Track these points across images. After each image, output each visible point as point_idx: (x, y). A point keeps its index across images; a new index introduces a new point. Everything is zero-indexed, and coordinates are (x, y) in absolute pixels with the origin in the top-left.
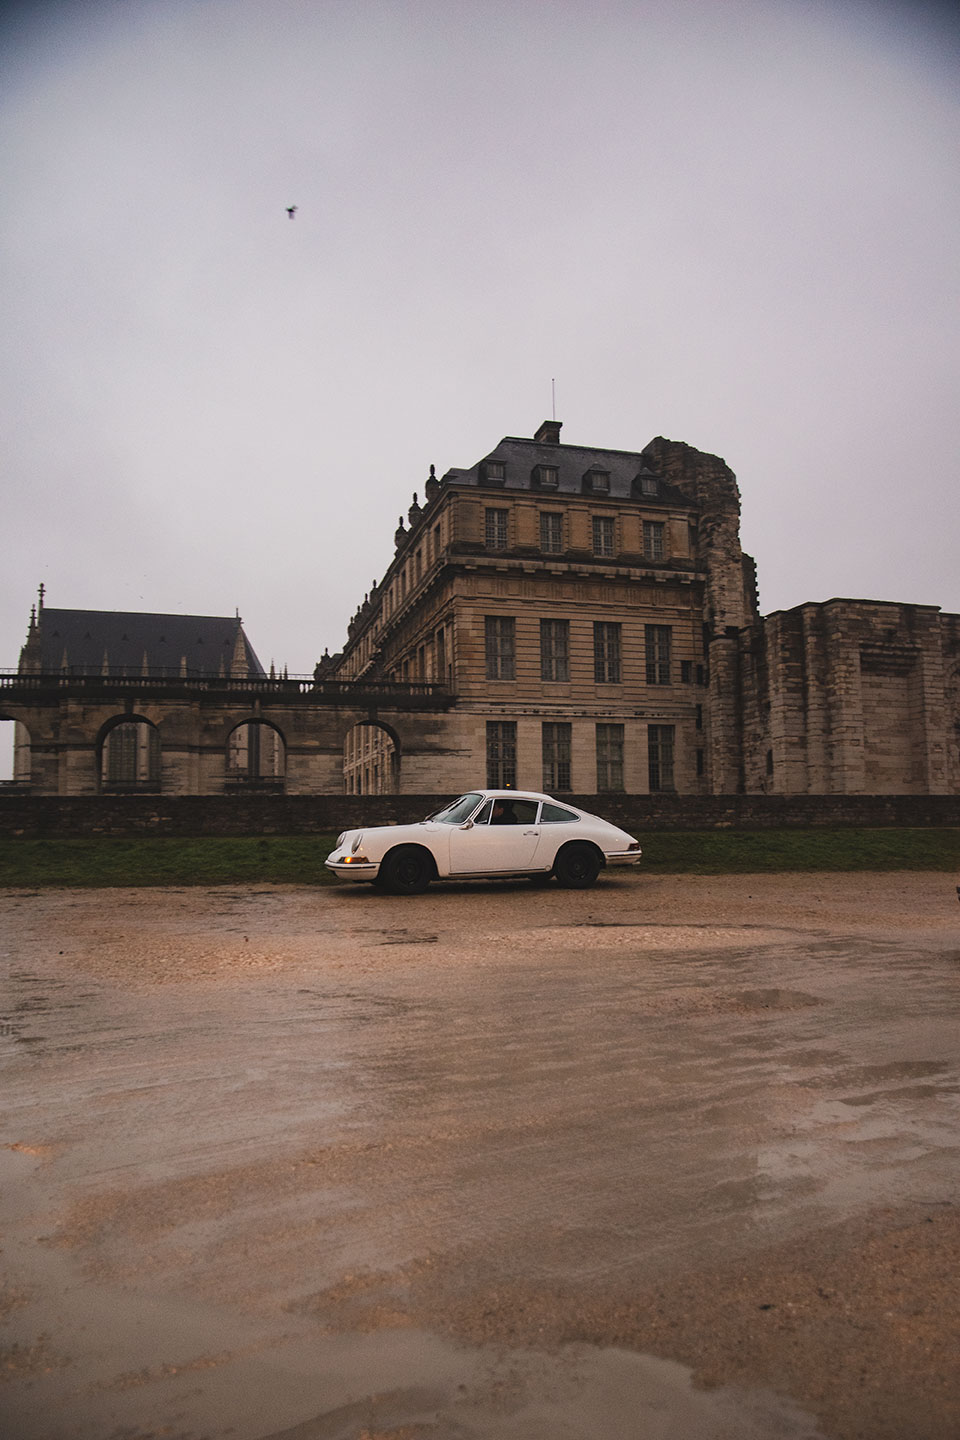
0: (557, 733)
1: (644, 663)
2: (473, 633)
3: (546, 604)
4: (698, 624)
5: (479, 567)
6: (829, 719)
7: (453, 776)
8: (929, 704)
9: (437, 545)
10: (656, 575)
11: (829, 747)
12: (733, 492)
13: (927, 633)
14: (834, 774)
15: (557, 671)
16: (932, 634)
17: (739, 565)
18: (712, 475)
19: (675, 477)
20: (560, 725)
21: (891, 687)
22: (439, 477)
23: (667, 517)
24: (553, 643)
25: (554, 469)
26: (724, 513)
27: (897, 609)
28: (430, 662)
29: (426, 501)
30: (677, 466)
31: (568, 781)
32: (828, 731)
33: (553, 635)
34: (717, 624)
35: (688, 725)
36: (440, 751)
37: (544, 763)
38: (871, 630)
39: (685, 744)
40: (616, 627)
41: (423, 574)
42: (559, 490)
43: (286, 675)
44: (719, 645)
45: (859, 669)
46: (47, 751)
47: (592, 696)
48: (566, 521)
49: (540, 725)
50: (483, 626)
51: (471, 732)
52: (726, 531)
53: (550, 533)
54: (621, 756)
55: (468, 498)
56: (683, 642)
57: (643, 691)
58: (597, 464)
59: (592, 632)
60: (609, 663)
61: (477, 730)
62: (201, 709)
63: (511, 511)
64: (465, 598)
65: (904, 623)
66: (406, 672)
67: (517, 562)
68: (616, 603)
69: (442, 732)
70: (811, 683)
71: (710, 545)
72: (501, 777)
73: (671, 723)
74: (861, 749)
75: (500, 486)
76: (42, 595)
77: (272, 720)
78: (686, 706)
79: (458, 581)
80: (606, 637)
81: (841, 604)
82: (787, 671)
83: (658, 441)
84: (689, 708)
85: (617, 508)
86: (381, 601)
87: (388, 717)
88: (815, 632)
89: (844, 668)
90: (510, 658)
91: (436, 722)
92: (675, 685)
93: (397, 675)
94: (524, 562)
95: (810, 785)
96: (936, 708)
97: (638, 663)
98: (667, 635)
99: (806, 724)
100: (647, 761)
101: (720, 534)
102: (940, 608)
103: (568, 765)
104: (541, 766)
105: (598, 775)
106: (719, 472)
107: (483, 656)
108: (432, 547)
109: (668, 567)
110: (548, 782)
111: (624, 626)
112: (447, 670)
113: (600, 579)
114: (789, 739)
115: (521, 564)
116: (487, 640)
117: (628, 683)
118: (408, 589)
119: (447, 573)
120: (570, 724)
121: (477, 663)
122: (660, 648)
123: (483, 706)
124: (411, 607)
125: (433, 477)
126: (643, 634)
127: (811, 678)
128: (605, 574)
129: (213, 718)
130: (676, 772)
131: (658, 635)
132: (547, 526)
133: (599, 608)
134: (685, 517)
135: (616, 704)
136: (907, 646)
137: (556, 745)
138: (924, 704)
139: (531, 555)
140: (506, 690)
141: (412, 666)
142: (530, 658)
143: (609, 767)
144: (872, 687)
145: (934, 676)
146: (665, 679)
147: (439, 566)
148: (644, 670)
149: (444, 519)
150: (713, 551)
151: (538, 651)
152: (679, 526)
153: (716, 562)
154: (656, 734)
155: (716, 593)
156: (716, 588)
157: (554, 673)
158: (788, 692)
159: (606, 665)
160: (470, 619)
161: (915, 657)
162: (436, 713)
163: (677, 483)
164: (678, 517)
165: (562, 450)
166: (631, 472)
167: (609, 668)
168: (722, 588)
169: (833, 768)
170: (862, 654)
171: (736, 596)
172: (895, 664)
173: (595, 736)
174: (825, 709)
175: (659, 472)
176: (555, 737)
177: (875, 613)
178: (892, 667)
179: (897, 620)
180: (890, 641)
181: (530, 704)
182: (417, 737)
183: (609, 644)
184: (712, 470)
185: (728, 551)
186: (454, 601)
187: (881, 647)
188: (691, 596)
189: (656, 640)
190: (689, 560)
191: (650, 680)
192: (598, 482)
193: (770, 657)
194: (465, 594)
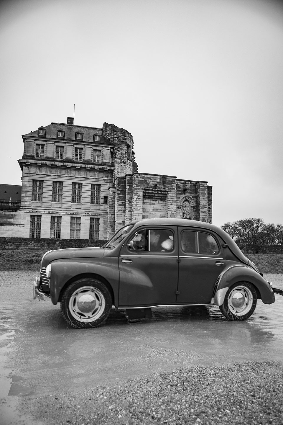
0: (56, 220)
1: (90, 197)
3: (55, 176)
7: (17, 233)
8: (169, 211)
10: (95, 167)
13: (170, 185)
15: (58, 199)
16: (173, 186)
18: (120, 135)
19: (108, 136)
20: (58, 217)
21: (158, 205)
23: (102, 148)
24: (58, 189)
26: (121, 147)
27: (159, 177)
30: (109, 132)
31: (60, 236)
33: (58, 186)
35: (104, 218)
36: (13, 224)
37: (51, 229)
38: (148, 184)
39: (103, 224)
40: (80, 184)
47: (70, 207)
48: (65, 149)
50: (32, 183)
51: (25, 218)
52: (121, 153)
53: (60, 153)
54: (80, 228)
56: (105, 190)
57: (89, 206)
59: (71, 186)
60: (78, 197)
61: (27, 218)
63: (45, 145)
64: (26, 174)
65: (161, 182)
67: (44, 162)
69: (14, 218)
70: (126, 202)
71: (115, 158)
72: (35, 234)
73: (99, 217)
78: (105, 211)
80: (77, 188)
82: (119, 198)
85: (84, 145)
88: (129, 185)
89: (136, 197)
91: (12, 215)
92: (101, 204)
94: (47, 162)
96: (172, 212)
97: (88, 196)
98: (100, 188)
101: (119, 154)
102: (176, 177)
103: (60, 230)
104: (49, 230)
105: (70, 234)
106: (122, 134)
107: (31, 193)
110: (53, 236)
111: (83, 184)
114: (119, 222)
115: (46, 163)
116: (33, 188)
120: (61, 216)
122: (97, 192)
126: (90, 187)
127: (127, 200)
128: (76, 167)
130: (99, 234)
131: (95, 187)
132: (59, 150)
133: (75, 178)
136: (162, 190)
137: (56, 224)
138: (168, 211)
139: (51, 160)
140: (38, 205)
143: (75, 231)
145: (172, 201)
148: (90, 199)
150: (116, 160)
151: (51, 192)
152: (106, 151)
153: (117, 163)
154: (93, 221)
155: (116, 174)
157: (57, 199)
158: (119, 205)
159: (77, 197)
160: (27, 180)
161: (167, 194)
162: (12, 212)
163: (109, 137)
164: (106, 148)
167: (78, 198)
168: (118, 172)
170: (143, 192)
172: (159, 196)
173: (70, 221)
175: (104, 134)
176: (56, 221)
177: (150, 178)
178: (158, 198)
179: (159, 181)
180: (156, 188)
182: (5, 220)
183: (78, 190)
184: (120, 133)
185: (121, 160)
187: (152, 190)
188: (109, 175)
189: (96, 189)
190: (109, 163)
191: (92, 202)
194: (26, 172)
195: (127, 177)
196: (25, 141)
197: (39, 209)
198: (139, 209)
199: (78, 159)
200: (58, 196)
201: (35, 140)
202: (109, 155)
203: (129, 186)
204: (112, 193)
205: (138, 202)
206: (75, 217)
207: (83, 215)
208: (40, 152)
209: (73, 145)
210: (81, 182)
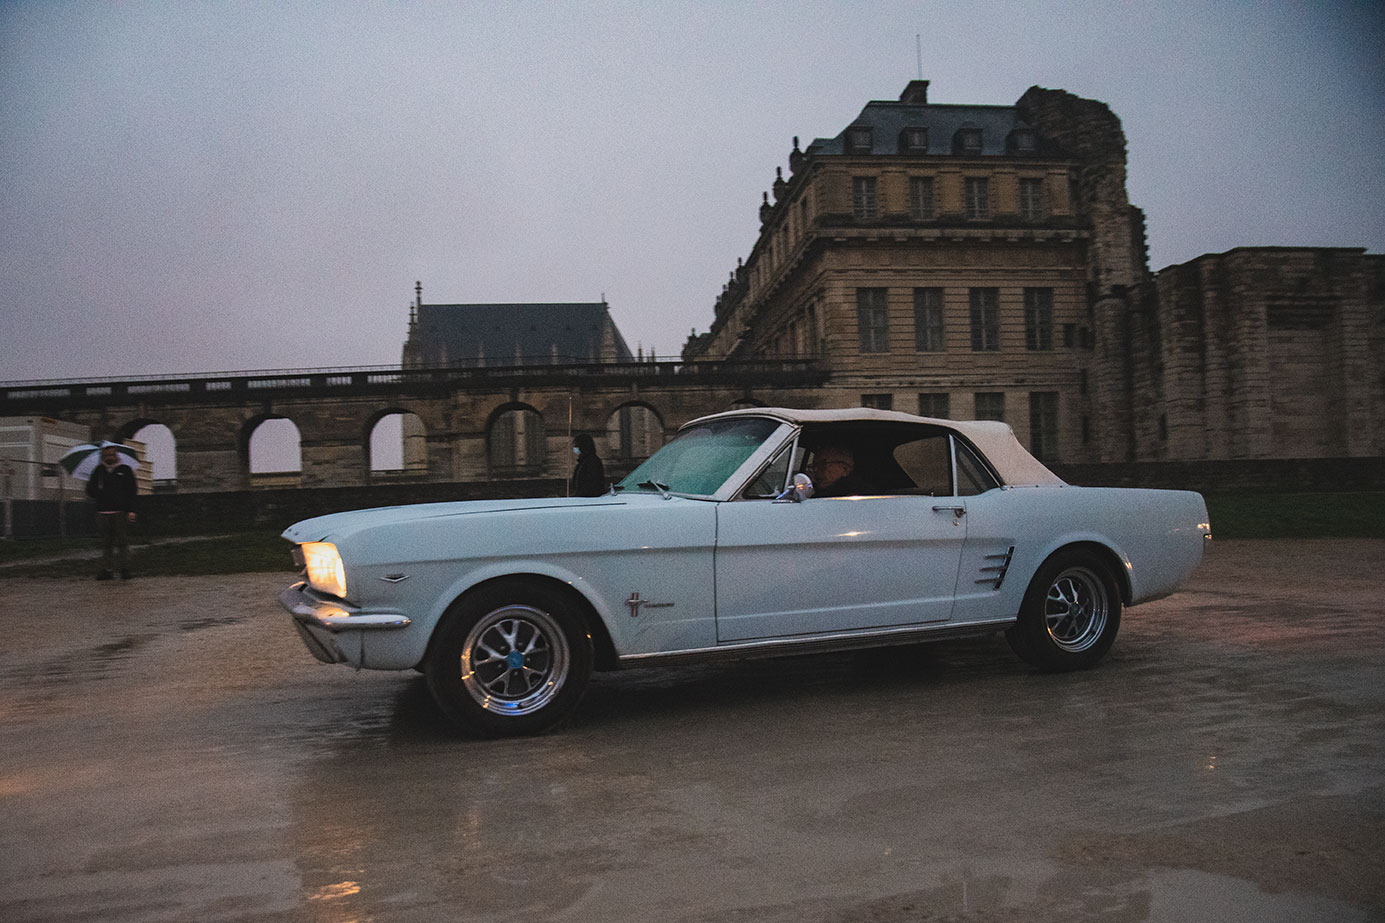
2: (846, 306)
4: (1082, 284)
5: (848, 238)
6: (1231, 379)
9: (805, 217)
11: (1231, 410)
12: (1119, 139)
14: (1235, 437)
17: (1126, 219)
18: (1093, 123)
20: (937, 396)
22: (803, 149)
24: (928, 311)
25: (925, 130)
27: (1311, 255)
28: (801, 338)
29: (791, 174)
32: (1229, 392)
34: (1103, 282)
41: (791, 249)
42: (928, 153)
43: (653, 357)
44: (1105, 305)
45: (1265, 323)
46: (441, 441)
49: (916, 396)
50: (854, 299)
55: (836, 169)
57: (1024, 358)
58: (969, 121)
62: (581, 394)
63: (880, 179)
66: (777, 350)
67: (887, 231)
68: (992, 268)
70: (1210, 341)
71: (1094, 199)
73: (1054, 389)
74: (1269, 410)
75: (866, 153)
76: (419, 293)
77: (650, 403)
79: (828, 254)
81: (1244, 254)
83: (1034, 91)
84: (1071, 374)
85: (992, 167)
86: (748, 279)
87: (760, 394)
88: (1213, 287)
89: (1248, 323)
90: (883, 330)
93: (767, 352)
95: (1208, 450)
99: (1203, 385)
100: (1028, 430)
107: (855, 329)
108: (799, 221)
109: (1046, 226)
112: (820, 345)
113: (972, 243)
115: (892, 233)
117: (1008, 350)
118: (776, 265)
119: (816, 248)
120: (947, 394)
121: (851, 336)
123: (860, 379)
124: (780, 284)
125: (796, 150)
128: (978, 238)
129: (594, 402)
131: (1037, 299)
134: (1064, 171)
135: (995, 371)
140: (880, 363)
141: (782, 343)
142: (906, 329)
144: (1281, 340)
146: (1046, 344)
147: (808, 240)
148: (1023, 336)
149: (810, 192)
151: (912, 321)
152: (1059, 180)
155: (1101, 250)
156: (1100, 245)
157: (929, 343)
163: (1055, 135)
164: (1059, 171)
165: (930, 111)
166: (1003, 128)
167: (988, 336)
169: (1235, 431)
170: (1269, 307)
171: (1124, 251)
174: (1225, 368)
177: (1285, 261)
179: (1310, 267)
181: (905, 376)
185: (1113, 204)
186: (826, 274)
187: (1293, 299)
190: (1070, 217)
191: (1031, 346)
192: (970, 142)
193: (1163, 316)
194: (835, 267)
195: (1206, 262)
196: (821, 170)
197: (883, 376)
198: (1259, 360)
199: (977, 214)
200: (932, 332)
201: (849, 165)
202: (1067, 194)
203: (1215, 290)
204: (1111, 313)
205: (1256, 339)
206: (984, 394)
207: (1011, 386)
208: (865, 203)
209: (958, 169)
210: (996, 284)
